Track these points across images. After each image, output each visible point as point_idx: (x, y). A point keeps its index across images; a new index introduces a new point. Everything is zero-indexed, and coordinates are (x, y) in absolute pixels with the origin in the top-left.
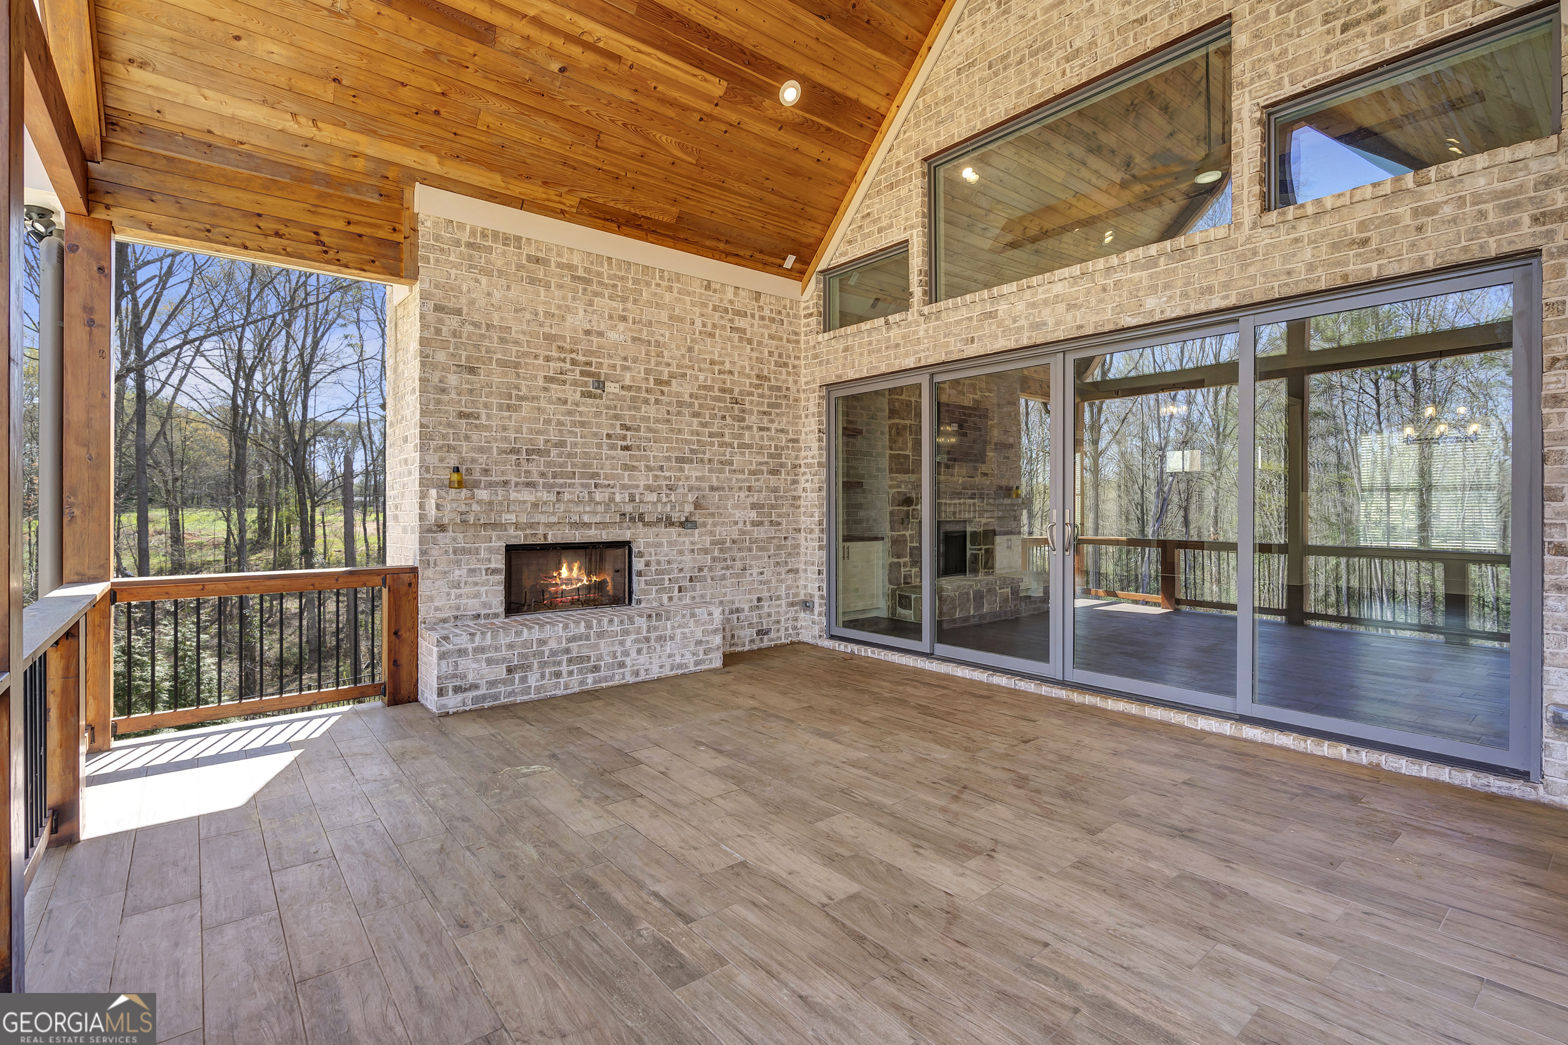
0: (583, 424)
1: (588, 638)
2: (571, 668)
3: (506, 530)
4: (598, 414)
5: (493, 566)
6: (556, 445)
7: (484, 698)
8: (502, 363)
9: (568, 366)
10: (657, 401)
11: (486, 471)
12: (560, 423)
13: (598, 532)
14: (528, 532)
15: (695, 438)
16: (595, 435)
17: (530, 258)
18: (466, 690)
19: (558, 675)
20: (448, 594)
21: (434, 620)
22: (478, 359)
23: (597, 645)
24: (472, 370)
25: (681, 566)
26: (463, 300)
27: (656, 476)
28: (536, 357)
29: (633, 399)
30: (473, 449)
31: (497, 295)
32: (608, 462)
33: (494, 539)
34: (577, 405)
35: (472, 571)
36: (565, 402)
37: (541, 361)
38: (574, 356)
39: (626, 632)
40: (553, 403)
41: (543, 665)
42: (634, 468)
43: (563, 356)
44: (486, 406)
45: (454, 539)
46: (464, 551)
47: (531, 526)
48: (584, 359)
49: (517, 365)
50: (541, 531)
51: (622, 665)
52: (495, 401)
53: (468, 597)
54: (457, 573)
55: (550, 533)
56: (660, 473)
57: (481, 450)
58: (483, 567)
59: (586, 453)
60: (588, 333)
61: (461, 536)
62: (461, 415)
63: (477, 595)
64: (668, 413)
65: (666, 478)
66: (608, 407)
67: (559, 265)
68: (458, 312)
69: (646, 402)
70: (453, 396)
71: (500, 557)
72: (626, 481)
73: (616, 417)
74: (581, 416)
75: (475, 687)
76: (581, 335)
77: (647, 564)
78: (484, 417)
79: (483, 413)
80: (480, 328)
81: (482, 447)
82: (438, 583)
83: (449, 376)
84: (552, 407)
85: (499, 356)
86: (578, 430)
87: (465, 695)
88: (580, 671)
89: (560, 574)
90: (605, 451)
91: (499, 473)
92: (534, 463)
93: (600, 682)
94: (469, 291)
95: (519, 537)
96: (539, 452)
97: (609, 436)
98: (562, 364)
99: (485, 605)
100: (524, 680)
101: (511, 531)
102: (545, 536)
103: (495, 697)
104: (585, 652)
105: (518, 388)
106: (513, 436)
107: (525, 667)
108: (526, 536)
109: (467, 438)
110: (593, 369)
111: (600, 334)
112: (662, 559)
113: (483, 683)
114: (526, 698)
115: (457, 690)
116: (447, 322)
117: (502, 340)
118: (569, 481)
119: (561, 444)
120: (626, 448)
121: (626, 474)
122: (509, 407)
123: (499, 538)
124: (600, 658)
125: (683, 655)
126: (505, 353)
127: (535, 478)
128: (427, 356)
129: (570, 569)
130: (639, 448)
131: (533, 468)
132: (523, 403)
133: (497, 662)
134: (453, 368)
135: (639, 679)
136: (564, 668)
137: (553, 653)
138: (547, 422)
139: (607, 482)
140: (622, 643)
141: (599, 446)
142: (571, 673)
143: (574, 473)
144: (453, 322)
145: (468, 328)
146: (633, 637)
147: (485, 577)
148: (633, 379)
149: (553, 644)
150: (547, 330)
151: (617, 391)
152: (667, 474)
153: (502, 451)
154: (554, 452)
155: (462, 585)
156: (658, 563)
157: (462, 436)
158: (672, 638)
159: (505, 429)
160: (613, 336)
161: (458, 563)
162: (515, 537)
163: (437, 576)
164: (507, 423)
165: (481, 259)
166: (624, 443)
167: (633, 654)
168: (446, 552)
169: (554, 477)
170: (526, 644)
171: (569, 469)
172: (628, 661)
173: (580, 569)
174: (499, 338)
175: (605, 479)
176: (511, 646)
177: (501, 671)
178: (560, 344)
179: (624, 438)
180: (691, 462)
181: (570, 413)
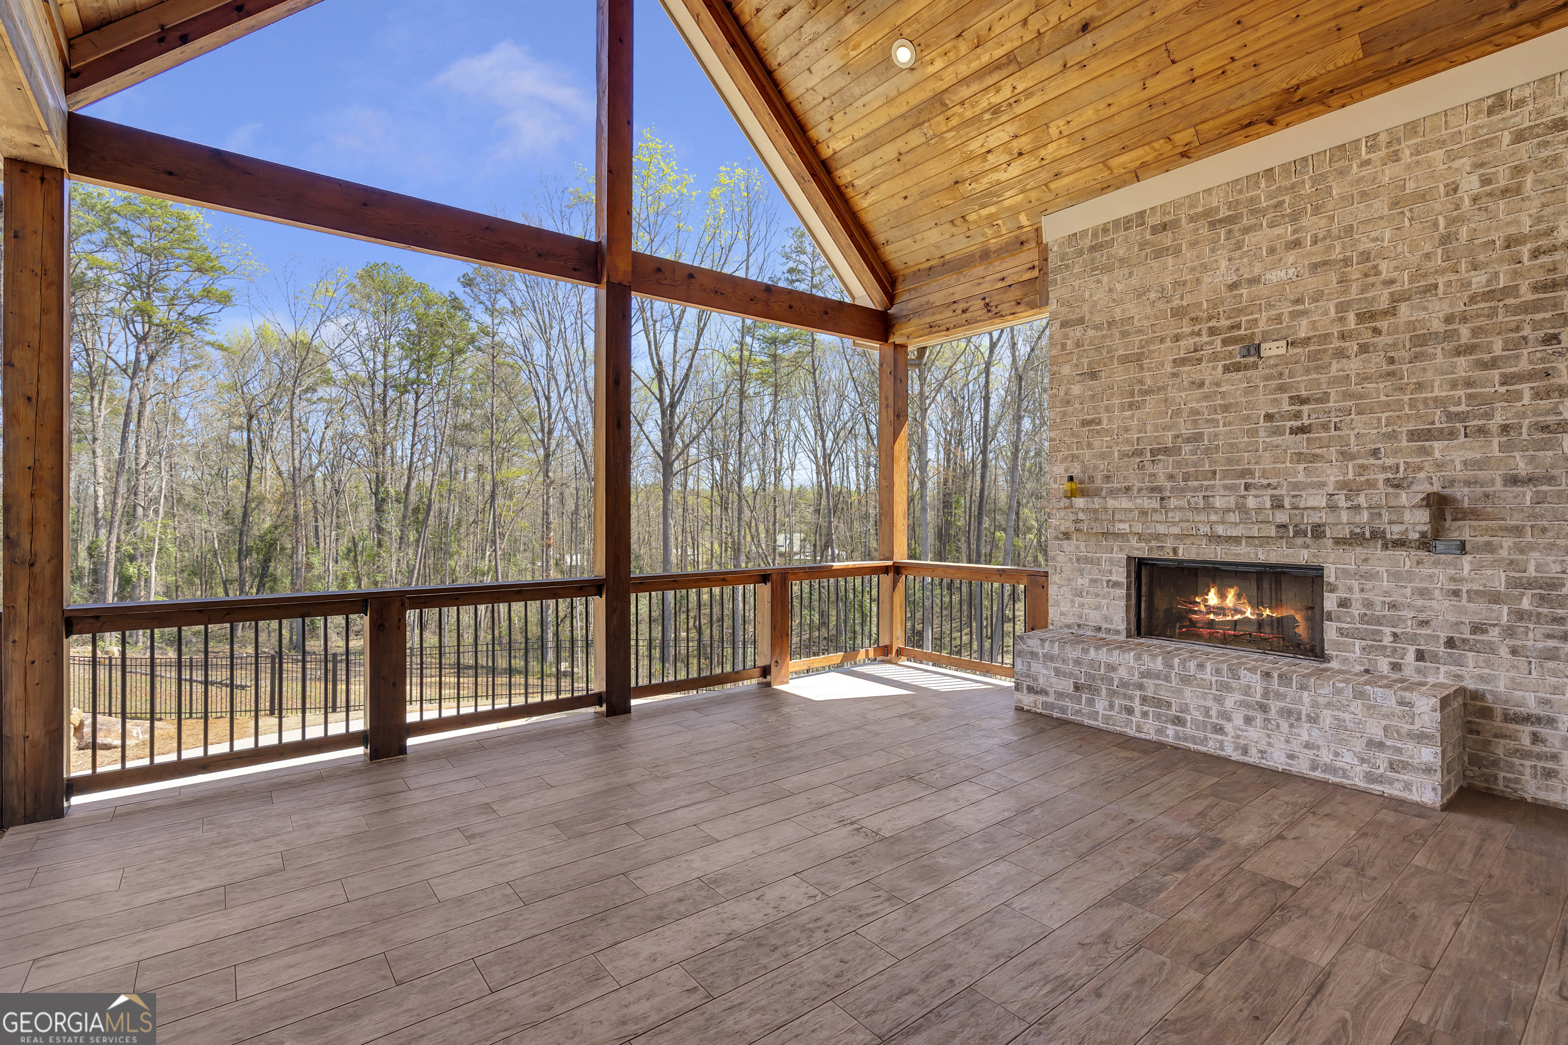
0: (1226, 408)
1: (1167, 679)
2: (1146, 709)
3: (1128, 541)
4: (1251, 390)
5: (1114, 578)
6: (1188, 440)
7: (1052, 706)
8: (1124, 360)
9: (1205, 338)
10: (1364, 348)
11: (1108, 477)
12: (1195, 412)
13: (1252, 550)
14: (1154, 544)
15: (1461, 393)
16: (1247, 418)
17: (1155, 230)
18: (1037, 693)
19: (1130, 711)
20: (1072, 601)
21: (1060, 624)
22: (1098, 363)
23: (1180, 691)
24: (1094, 375)
25: (1423, 616)
26: (1086, 308)
27: (1363, 467)
28: (1162, 341)
29: (1313, 356)
30: (1094, 456)
31: (1119, 287)
32: (1267, 454)
33: (1115, 549)
34: (1218, 385)
35: (1093, 581)
36: (1202, 384)
37: (1168, 343)
38: (1213, 323)
39: (1227, 688)
40: (1185, 390)
41: (1112, 693)
42: (1316, 458)
43: (1196, 328)
44: (1107, 409)
45: (1078, 548)
46: (1087, 560)
47: (1158, 537)
48: (1228, 323)
49: (1139, 357)
50: (1169, 544)
51: (1219, 730)
52: (1116, 401)
53: (1090, 608)
54: (1080, 581)
55: (1181, 547)
56: (1372, 461)
57: (1103, 456)
58: (1105, 578)
59: (1232, 445)
60: (1233, 286)
61: (1083, 544)
62: (1085, 423)
63: (1098, 607)
64: (1391, 361)
65: (1384, 469)
66: (1268, 378)
67: (1192, 219)
68: (1081, 321)
69: (1341, 354)
70: (1077, 405)
71: (1122, 570)
72: (1301, 477)
73: (1281, 389)
74: (1223, 398)
75: (1046, 693)
76: (1225, 293)
77: (1344, 603)
78: (1105, 421)
79: (1104, 416)
80: (1101, 330)
81: (1103, 453)
82: (1064, 589)
83: (1073, 387)
84: (1183, 394)
85: (1121, 352)
86: (1219, 417)
87: (1037, 697)
88: (1158, 717)
89: (1206, 600)
90: (1263, 437)
91: (1121, 479)
92: (1161, 464)
93: (1186, 739)
94: (1091, 296)
95: (1142, 550)
96: (1166, 451)
97: (1269, 417)
98: (1197, 339)
99: (1106, 619)
100: (1091, 702)
101: (1134, 542)
102: (1175, 550)
103: (1063, 710)
104: (1164, 695)
105: (1141, 382)
106: (1136, 436)
107: (1093, 690)
108: (1150, 549)
109: (1089, 445)
110: (1242, 332)
111: (1254, 281)
112: (1378, 600)
113: (1051, 691)
114: (1092, 723)
115: (1031, 690)
116: (1072, 334)
117: (1124, 334)
118: (1206, 483)
119: (1197, 438)
120: (1303, 430)
121: (1301, 467)
122: (1131, 406)
123: (1121, 549)
124: (1185, 709)
125: (1337, 754)
126: (1126, 348)
127: (1162, 481)
128: (1054, 374)
129: (1222, 596)
130: (1325, 427)
131: (1161, 471)
132: (1147, 398)
133: (1065, 675)
134: (1078, 378)
135: (1246, 759)
136: (1136, 704)
137: (1123, 684)
138: (1177, 413)
139: (1265, 482)
140: (1219, 700)
141: (1253, 433)
142: (1145, 715)
143: (1214, 473)
144: (1077, 332)
145: (1091, 333)
146: (1238, 697)
147: (1106, 589)
148: (1313, 325)
149: (1122, 673)
150: (1176, 303)
151: (1283, 351)
152: (1389, 462)
153: (1124, 455)
154: (1186, 448)
155: (1084, 594)
156: (1369, 604)
157: (1084, 444)
158: (1313, 720)
159: (1127, 430)
160: (1276, 276)
161: (1081, 572)
162: (1139, 549)
163: (1062, 583)
164: (1129, 423)
165: (1101, 258)
166: (1298, 423)
167: (1238, 720)
168: (1071, 559)
169: (1185, 480)
170: (1092, 664)
171: (1207, 468)
172: (1229, 727)
173: (1239, 596)
174: (1121, 332)
175: (1263, 476)
176: (1077, 662)
177: (1067, 686)
178: (1193, 315)
179: (1297, 416)
180: (1452, 435)
181: (1207, 397)
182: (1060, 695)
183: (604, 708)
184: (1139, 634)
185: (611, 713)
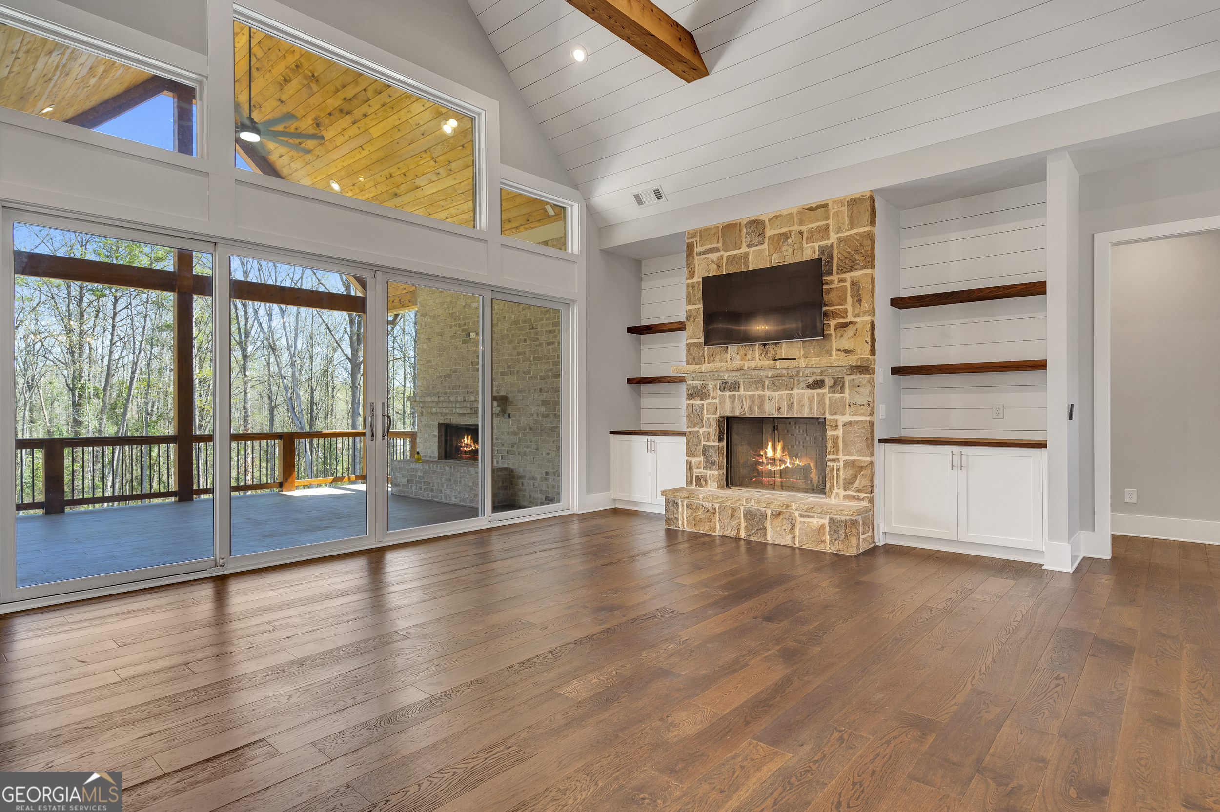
182: (404, 485)
183: (177, 499)
184: (446, 458)
185: (180, 500)
